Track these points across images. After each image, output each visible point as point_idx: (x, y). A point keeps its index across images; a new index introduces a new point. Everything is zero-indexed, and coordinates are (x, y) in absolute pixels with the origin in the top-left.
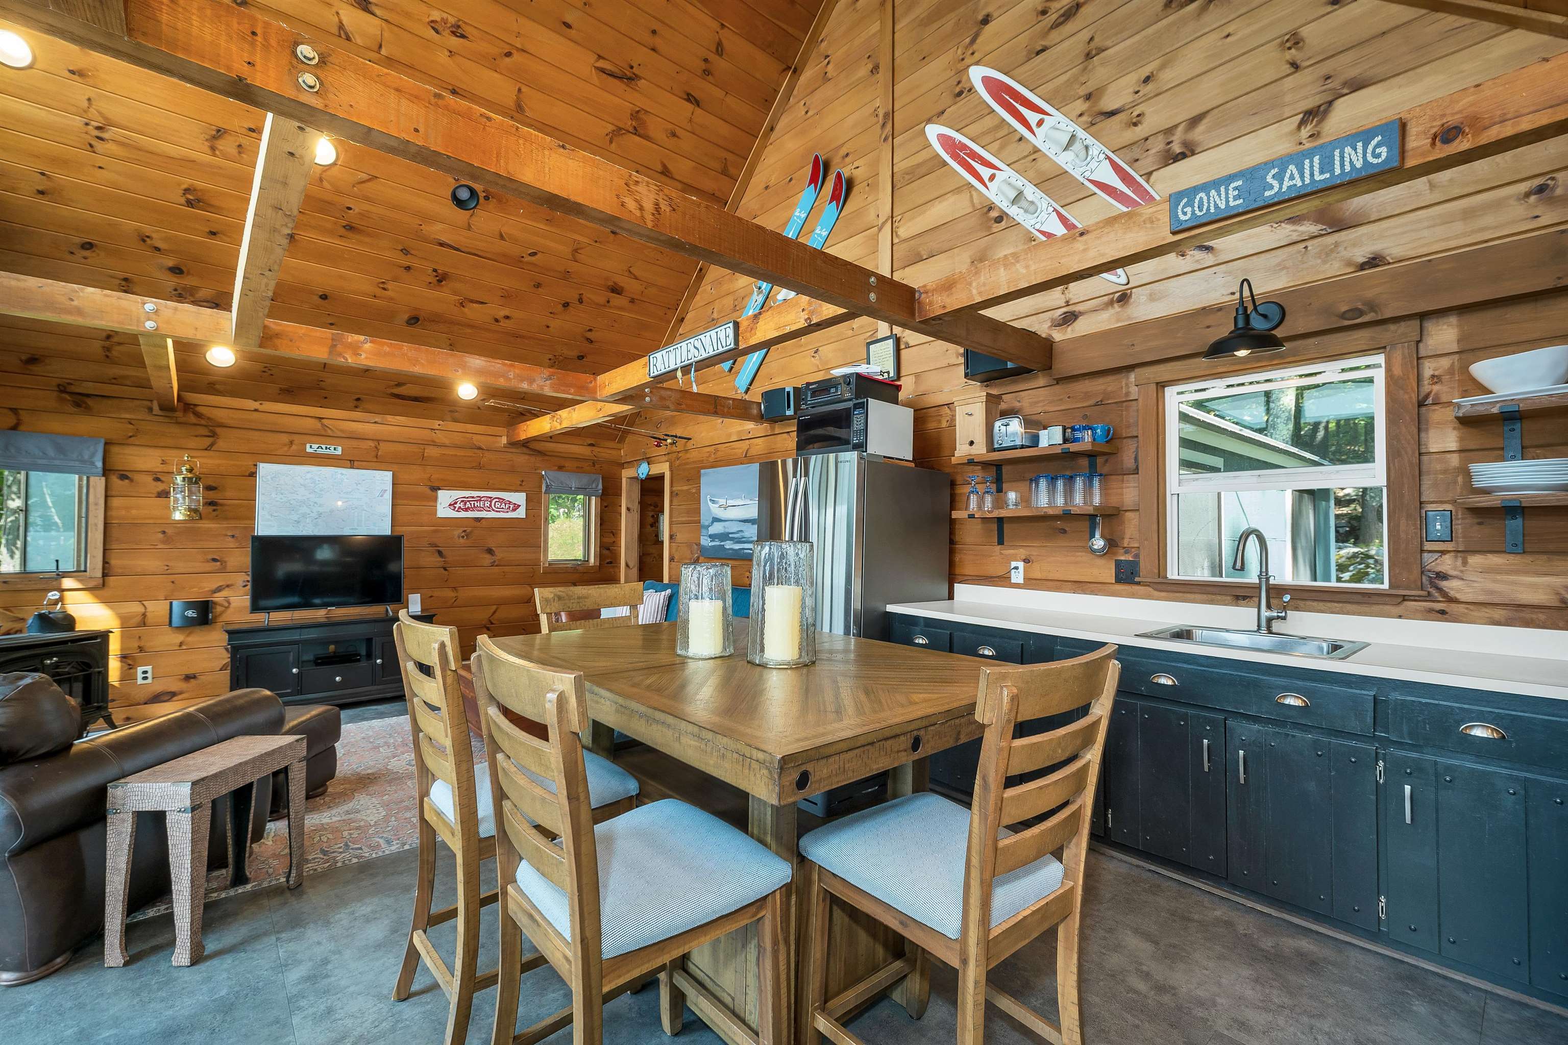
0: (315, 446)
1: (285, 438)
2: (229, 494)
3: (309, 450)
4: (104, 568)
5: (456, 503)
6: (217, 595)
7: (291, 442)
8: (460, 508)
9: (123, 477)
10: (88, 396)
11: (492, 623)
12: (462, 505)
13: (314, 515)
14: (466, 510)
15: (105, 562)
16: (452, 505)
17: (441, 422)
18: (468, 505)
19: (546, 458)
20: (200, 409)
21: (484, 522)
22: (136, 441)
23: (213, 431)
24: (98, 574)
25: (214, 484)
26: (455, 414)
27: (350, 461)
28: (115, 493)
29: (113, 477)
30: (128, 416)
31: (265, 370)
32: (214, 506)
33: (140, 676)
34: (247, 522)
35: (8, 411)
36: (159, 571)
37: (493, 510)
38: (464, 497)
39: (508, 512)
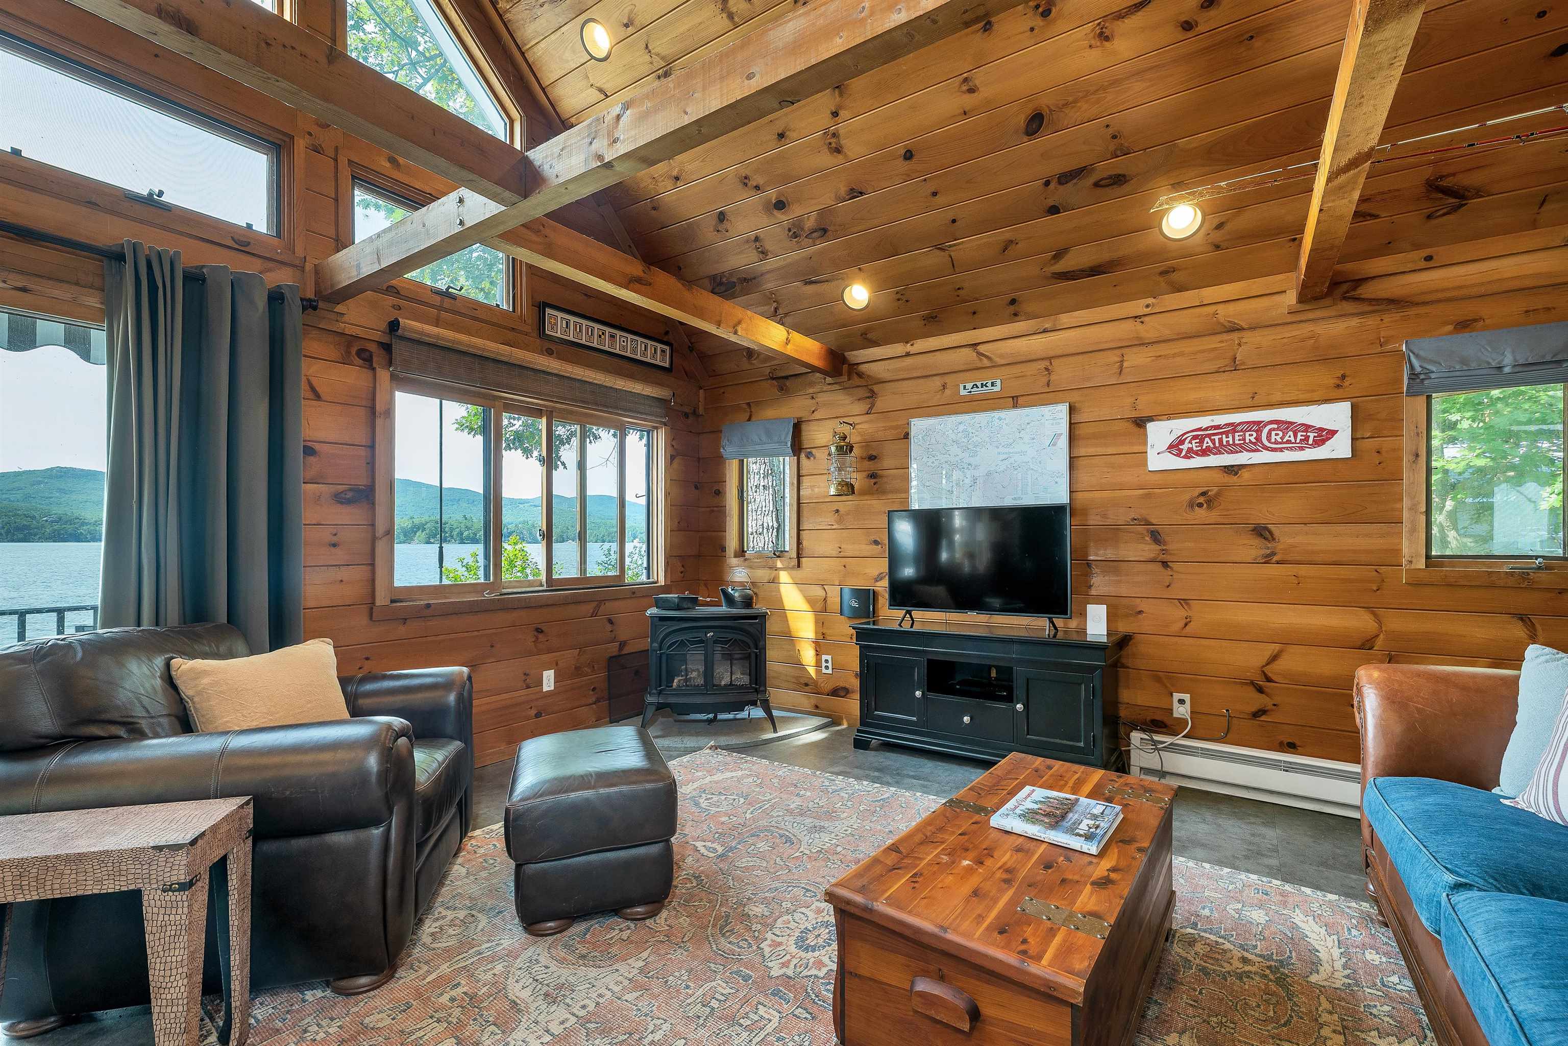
0: (969, 386)
1: (937, 382)
2: (887, 463)
3: (963, 392)
4: (798, 549)
5: (1182, 442)
6: (878, 584)
7: (944, 387)
8: (1190, 450)
9: (809, 456)
10: (786, 378)
11: (1269, 680)
12: (1194, 445)
14: (1205, 453)
15: (799, 543)
16: (1175, 447)
17: (1150, 301)
18: (1207, 443)
19: (1413, 311)
20: (863, 368)
21: (1245, 475)
22: (817, 415)
23: (872, 391)
24: (794, 555)
25: (874, 454)
26: (1174, 276)
27: (1013, 397)
28: (803, 472)
29: (803, 456)
30: (811, 391)
31: (899, 296)
32: (875, 478)
33: (824, 664)
34: (899, 496)
35: (745, 406)
36: (834, 553)
37: (1266, 448)
38: (1199, 429)
39: (1302, 449)
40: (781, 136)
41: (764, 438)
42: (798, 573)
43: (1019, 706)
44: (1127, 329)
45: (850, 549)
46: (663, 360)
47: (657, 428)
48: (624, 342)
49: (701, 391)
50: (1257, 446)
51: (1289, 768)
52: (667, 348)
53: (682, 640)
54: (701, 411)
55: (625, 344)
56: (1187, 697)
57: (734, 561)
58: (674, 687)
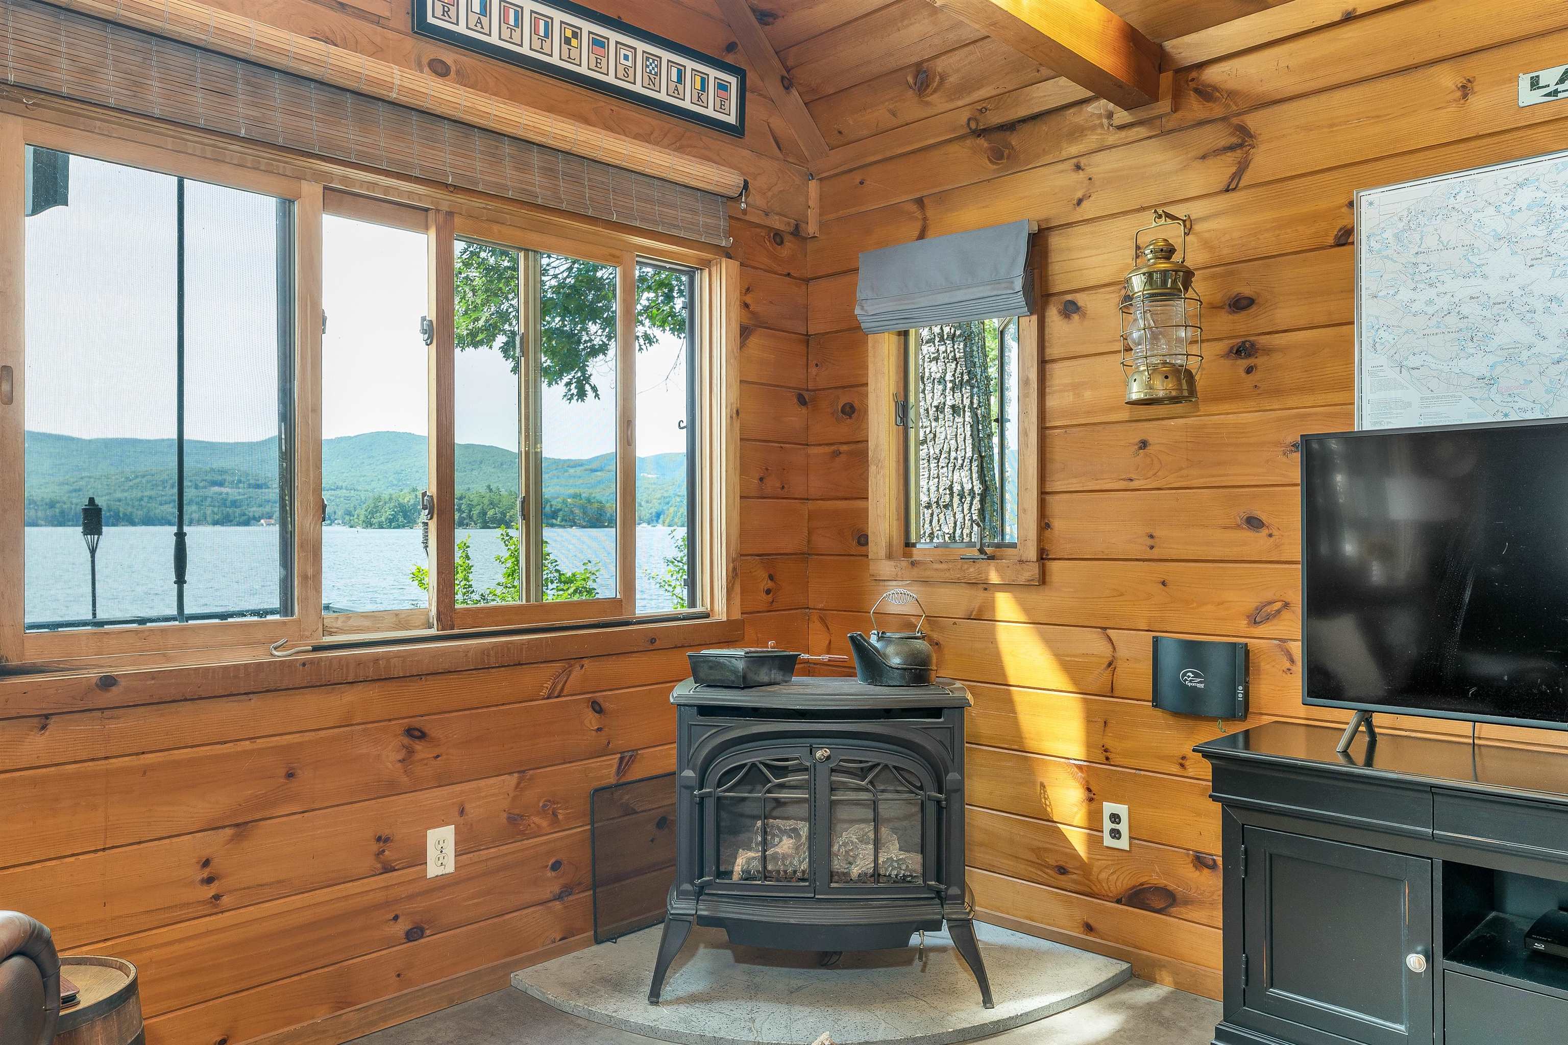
0: (1551, 77)
1: (1444, 80)
2: (1285, 314)
3: (1527, 97)
4: (1040, 539)
6: (1262, 630)
7: (1466, 90)
9: (1070, 309)
10: (1010, 127)
13: (1548, 340)
15: (1044, 524)
20: (1213, 74)
22: (1089, 209)
23: (1241, 130)
24: (1031, 553)
25: (1247, 291)
28: (1053, 351)
29: (1053, 313)
30: (1074, 150)
32: (1249, 355)
33: (1108, 825)
35: (914, 208)
36: (1138, 549)
41: (957, 275)
42: (1043, 599)
45: (1177, 540)
46: (721, 109)
47: (707, 264)
48: (626, 57)
49: (813, 185)
52: (733, 80)
53: (754, 765)
54: (812, 228)
55: (629, 63)
57: (886, 568)
58: (736, 877)
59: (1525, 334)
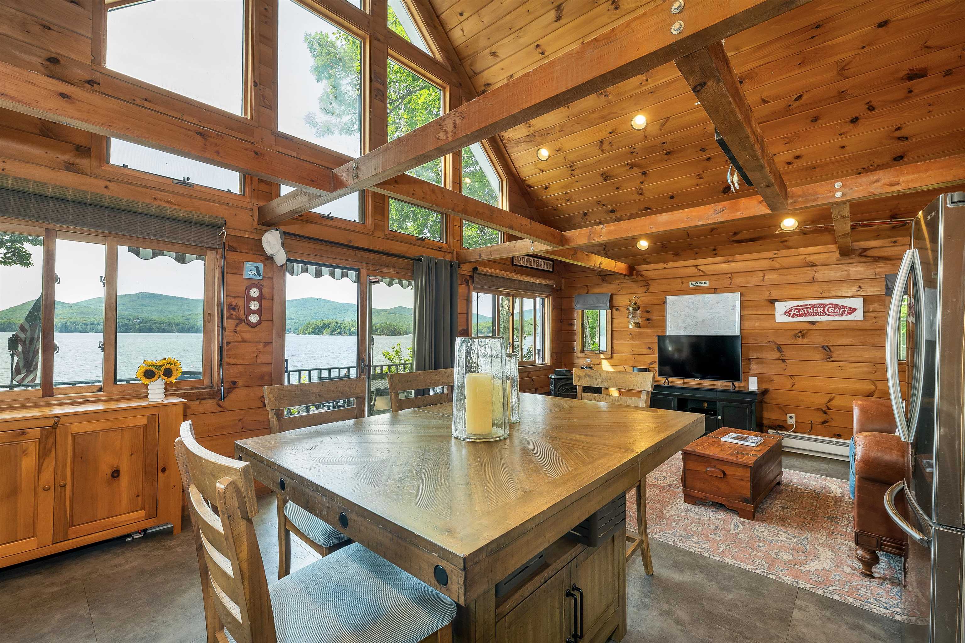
0: (694, 283)
1: (679, 281)
2: (654, 314)
3: (691, 286)
4: (611, 350)
5: (791, 311)
6: (651, 366)
7: (682, 283)
8: (794, 314)
9: (617, 310)
10: (606, 275)
11: (829, 409)
12: (796, 312)
13: (694, 323)
14: (801, 315)
15: (612, 347)
16: (788, 313)
17: (776, 252)
18: (802, 311)
19: (889, 262)
20: (643, 273)
21: (818, 326)
22: (620, 292)
23: (648, 283)
24: (610, 353)
25: (649, 310)
26: (786, 243)
27: (714, 289)
28: (614, 317)
29: (614, 310)
30: (618, 281)
31: (663, 246)
32: (649, 321)
34: (662, 328)
35: (586, 287)
36: (629, 352)
37: (827, 315)
38: (798, 306)
39: (842, 315)
40: (617, 188)
41: (595, 302)
42: (612, 361)
43: (719, 417)
44: (766, 264)
45: (637, 351)
46: (550, 268)
47: (547, 297)
49: (563, 279)
50: (823, 313)
51: (837, 444)
52: (552, 262)
54: (563, 288)
56: (793, 415)
57: (580, 355)
59: (690, 321)
